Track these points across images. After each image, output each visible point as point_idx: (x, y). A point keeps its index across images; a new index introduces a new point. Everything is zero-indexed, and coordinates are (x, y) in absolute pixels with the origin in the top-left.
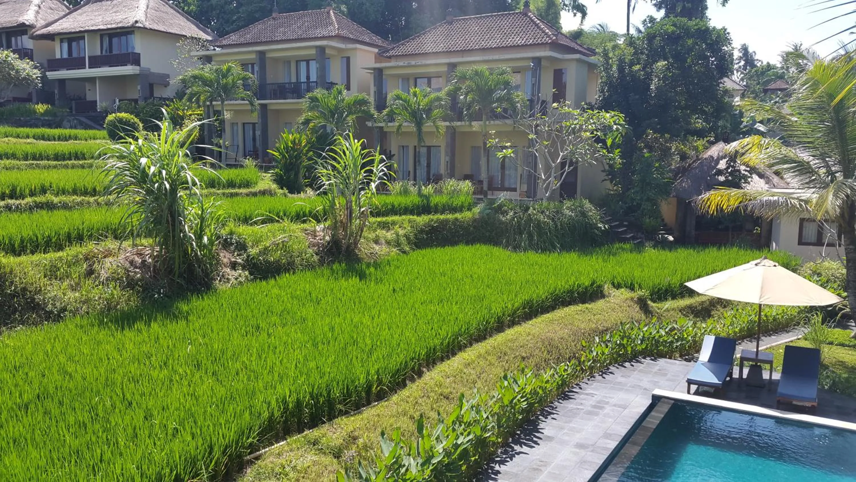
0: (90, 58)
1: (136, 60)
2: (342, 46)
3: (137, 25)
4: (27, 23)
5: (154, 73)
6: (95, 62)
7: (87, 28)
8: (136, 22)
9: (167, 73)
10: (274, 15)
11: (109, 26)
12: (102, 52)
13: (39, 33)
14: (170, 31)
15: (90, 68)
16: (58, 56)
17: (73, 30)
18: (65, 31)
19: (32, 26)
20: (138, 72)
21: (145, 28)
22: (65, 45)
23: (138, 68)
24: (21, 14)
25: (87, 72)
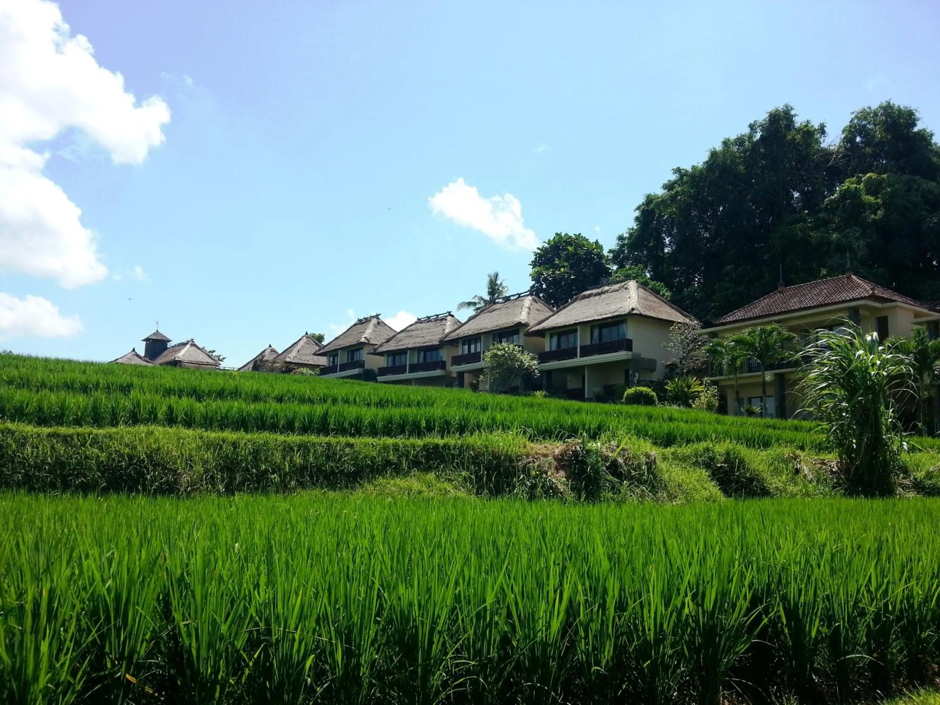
0: (582, 348)
1: (628, 345)
2: (878, 305)
3: (634, 312)
4: (523, 322)
5: (643, 359)
6: (586, 351)
7: (581, 320)
8: (633, 309)
9: (654, 358)
10: (780, 289)
11: (604, 316)
12: (591, 342)
13: (533, 329)
14: (660, 317)
15: (581, 357)
16: (547, 349)
17: (567, 324)
18: (559, 325)
19: (526, 325)
20: (630, 357)
21: (640, 315)
22: (555, 340)
23: (630, 353)
24: (515, 316)
25: (578, 361)
